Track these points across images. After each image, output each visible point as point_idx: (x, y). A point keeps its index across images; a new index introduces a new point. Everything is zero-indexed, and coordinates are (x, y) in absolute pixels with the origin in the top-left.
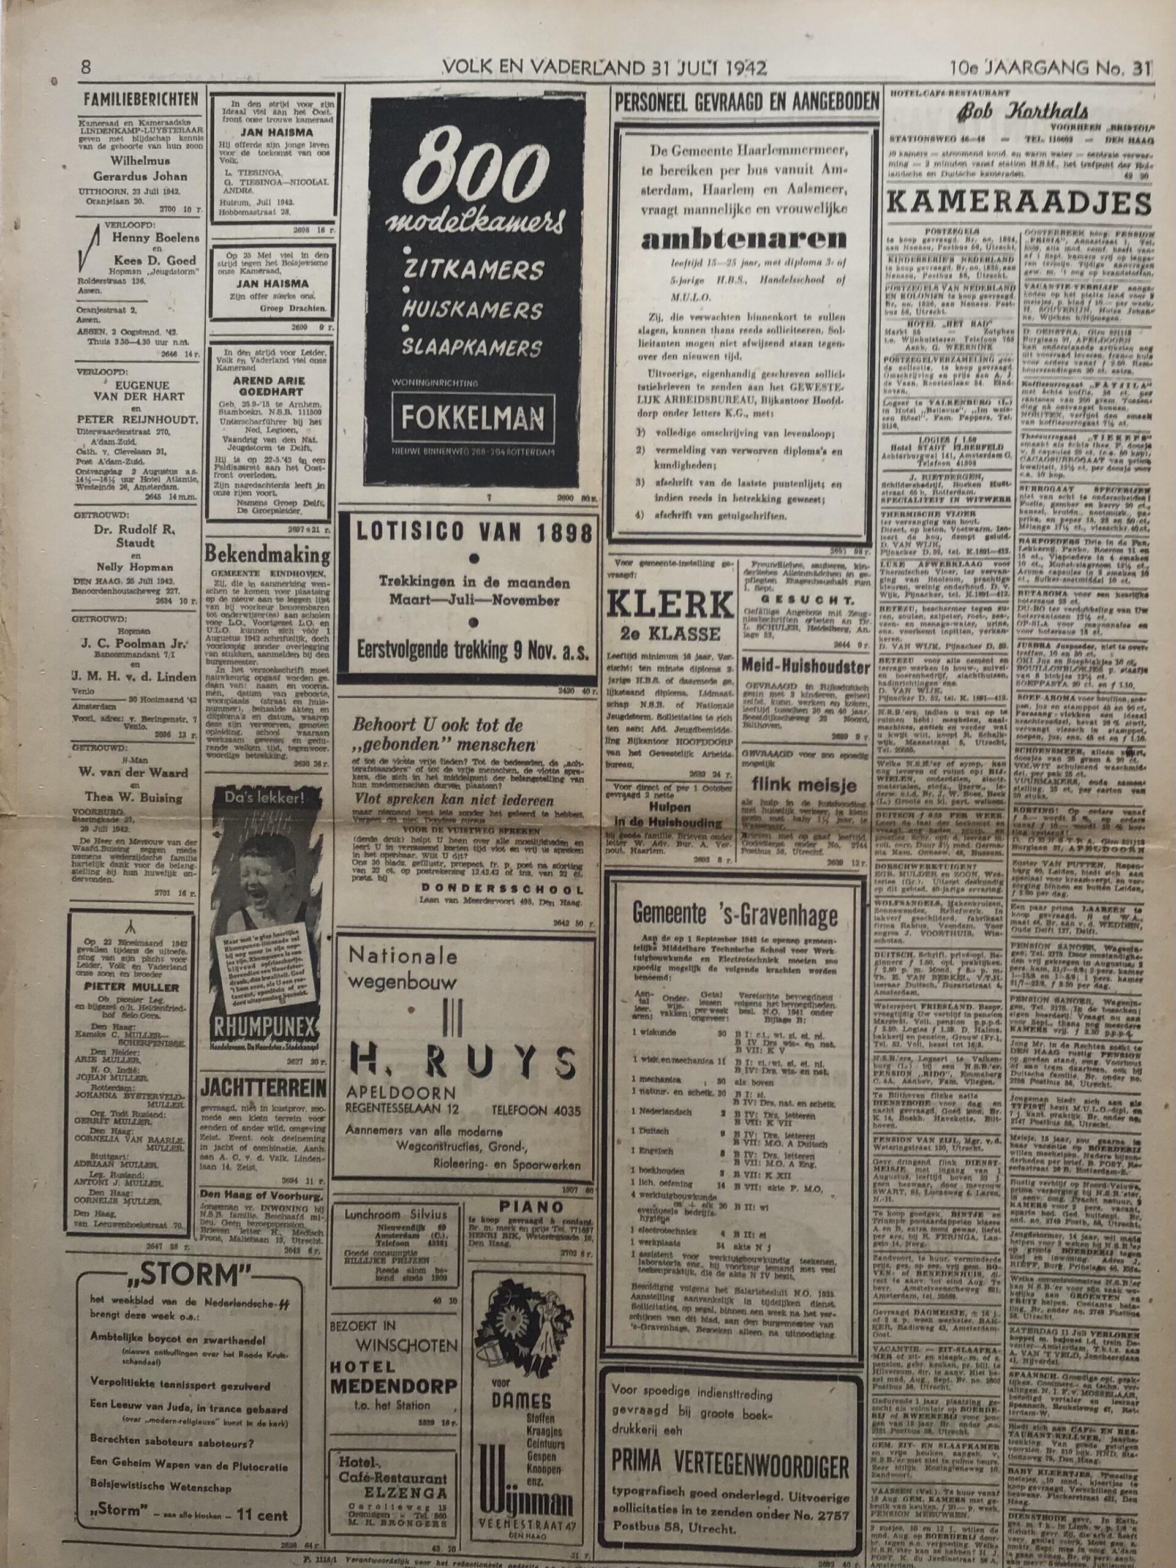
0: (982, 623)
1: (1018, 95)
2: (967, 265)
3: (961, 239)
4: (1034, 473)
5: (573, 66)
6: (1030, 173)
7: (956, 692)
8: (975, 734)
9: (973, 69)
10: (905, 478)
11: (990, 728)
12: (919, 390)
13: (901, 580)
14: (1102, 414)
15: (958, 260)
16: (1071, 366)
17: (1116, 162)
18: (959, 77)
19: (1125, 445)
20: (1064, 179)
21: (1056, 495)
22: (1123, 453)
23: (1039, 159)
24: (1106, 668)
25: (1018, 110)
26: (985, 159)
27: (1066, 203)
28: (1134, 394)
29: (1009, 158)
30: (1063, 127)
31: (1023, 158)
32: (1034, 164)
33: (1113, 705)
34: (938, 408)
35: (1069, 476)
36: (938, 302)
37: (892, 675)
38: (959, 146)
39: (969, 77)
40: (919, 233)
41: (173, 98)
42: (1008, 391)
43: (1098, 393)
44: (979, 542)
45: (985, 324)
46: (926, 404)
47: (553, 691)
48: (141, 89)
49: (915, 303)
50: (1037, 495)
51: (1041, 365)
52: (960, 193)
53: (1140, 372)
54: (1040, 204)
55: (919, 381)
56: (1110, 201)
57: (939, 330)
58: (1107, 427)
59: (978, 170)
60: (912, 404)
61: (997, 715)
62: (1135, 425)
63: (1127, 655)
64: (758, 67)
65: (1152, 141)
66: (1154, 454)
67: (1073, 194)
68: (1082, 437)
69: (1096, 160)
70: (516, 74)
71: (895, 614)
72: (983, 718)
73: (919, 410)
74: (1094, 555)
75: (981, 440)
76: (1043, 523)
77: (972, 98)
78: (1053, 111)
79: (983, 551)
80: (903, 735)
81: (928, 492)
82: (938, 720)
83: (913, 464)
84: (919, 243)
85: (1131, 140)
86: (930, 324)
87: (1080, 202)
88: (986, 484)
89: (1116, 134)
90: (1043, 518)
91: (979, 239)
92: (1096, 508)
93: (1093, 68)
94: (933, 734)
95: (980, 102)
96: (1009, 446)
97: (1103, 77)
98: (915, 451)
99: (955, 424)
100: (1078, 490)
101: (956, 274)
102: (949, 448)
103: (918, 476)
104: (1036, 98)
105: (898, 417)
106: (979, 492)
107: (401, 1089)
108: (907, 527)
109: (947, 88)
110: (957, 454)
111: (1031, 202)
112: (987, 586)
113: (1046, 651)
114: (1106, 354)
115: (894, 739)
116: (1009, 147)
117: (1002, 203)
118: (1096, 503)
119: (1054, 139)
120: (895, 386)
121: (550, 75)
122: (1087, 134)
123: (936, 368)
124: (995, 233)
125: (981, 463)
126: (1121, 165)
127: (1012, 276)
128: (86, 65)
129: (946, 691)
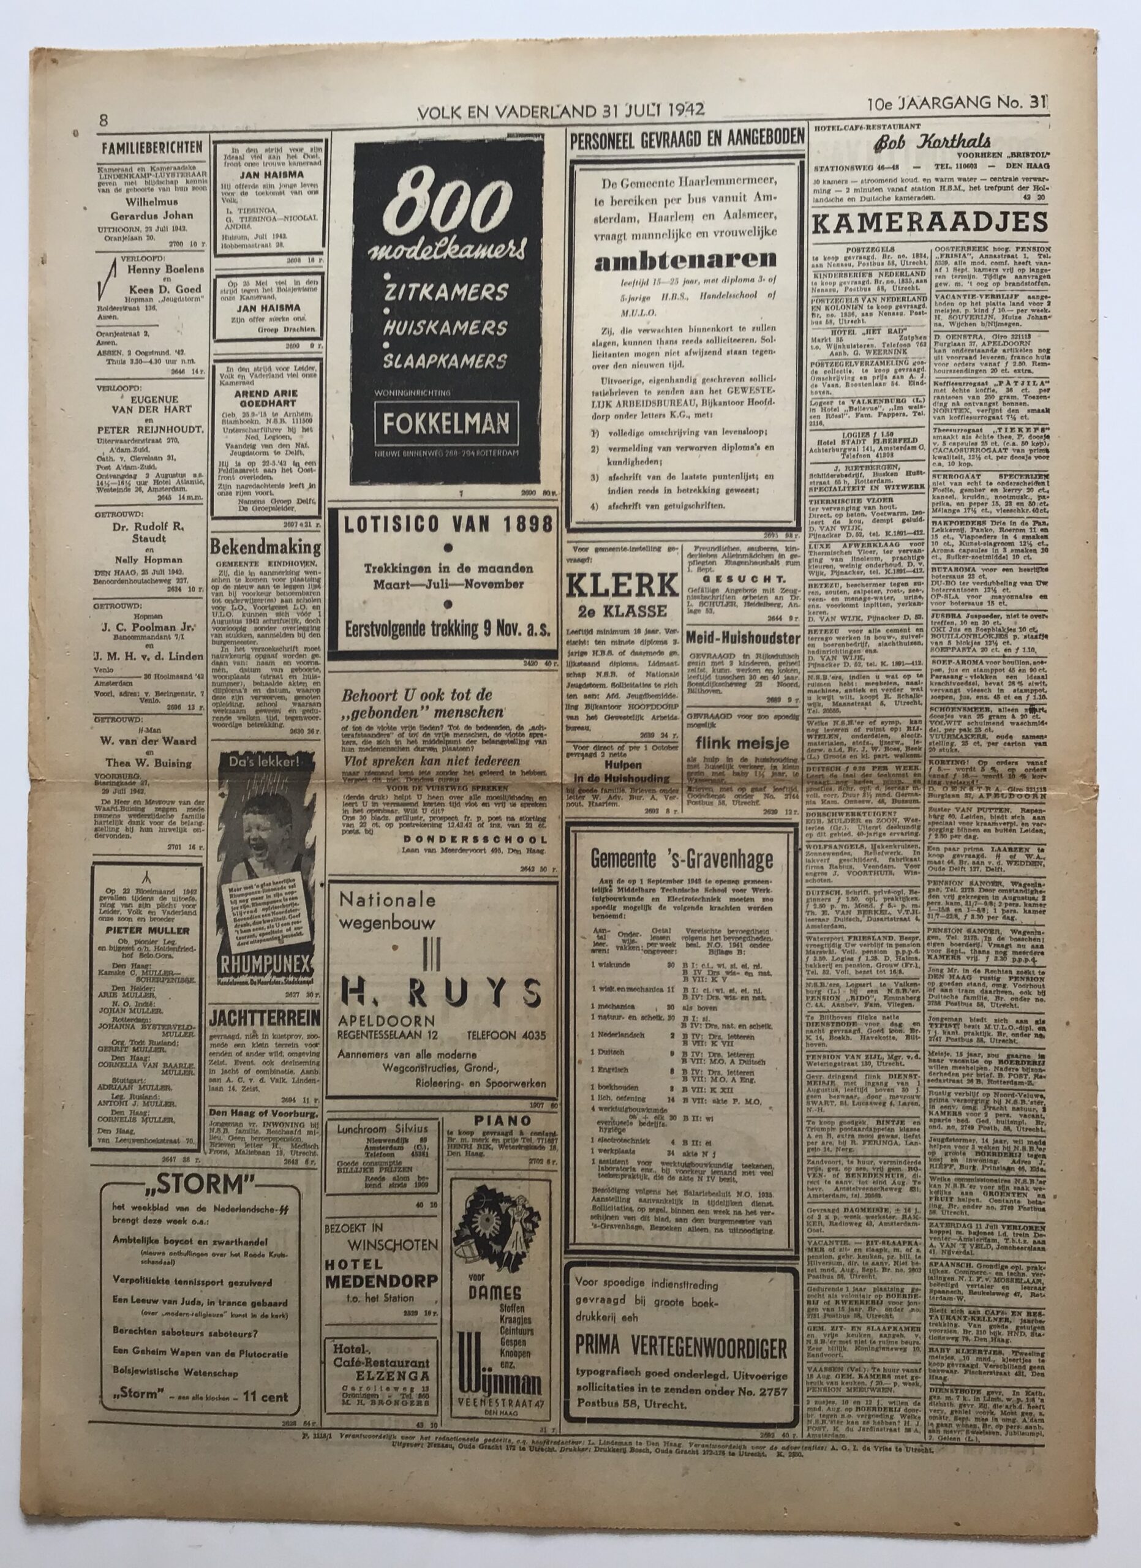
0: (899, 597)
1: (928, 127)
2: (884, 279)
3: (878, 256)
4: (944, 462)
5: (532, 111)
6: (939, 197)
7: (877, 659)
8: (894, 695)
9: (887, 105)
10: (829, 469)
11: (907, 690)
12: (842, 391)
13: (827, 560)
14: (1005, 409)
15: (875, 275)
16: (978, 367)
17: (1016, 185)
18: (875, 113)
19: (1026, 435)
20: (969, 201)
21: (964, 481)
22: (1024, 443)
23: (947, 184)
24: (1011, 635)
25: (928, 141)
26: (899, 185)
27: (971, 223)
28: (1034, 390)
29: (921, 184)
30: (968, 155)
31: (934, 184)
32: (942, 188)
33: (1017, 667)
34: (858, 406)
35: (976, 464)
36: (858, 312)
37: (819, 645)
38: (876, 174)
39: (885, 113)
40: (840, 252)
41: (180, 146)
42: (922, 390)
43: (1002, 390)
44: (897, 525)
45: (900, 331)
46: (848, 403)
47: (519, 663)
48: (152, 139)
49: (838, 314)
50: (948, 481)
51: (951, 367)
52: (877, 215)
53: (1038, 371)
54: (948, 224)
55: (842, 383)
56: (1011, 219)
57: (860, 338)
58: (1011, 421)
59: (892, 195)
60: (836, 404)
61: (914, 679)
62: (1035, 418)
63: (1029, 623)
64: (697, 108)
65: (1048, 166)
66: (1052, 444)
67: (978, 214)
68: (988, 430)
69: (999, 185)
70: (483, 119)
71: (822, 591)
72: (901, 681)
73: (842, 408)
74: (999, 535)
75: (898, 434)
76: (954, 507)
77: (887, 132)
78: (959, 141)
79: (900, 533)
80: (829, 698)
81: (851, 481)
82: (861, 684)
83: (837, 456)
84: (841, 260)
85: (1029, 166)
86: (852, 332)
87: (984, 221)
88: (902, 472)
89: (1015, 160)
90: (953, 502)
91: (894, 256)
92: (1000, 493)
93: (994, 101)
94: (856, 696)
95: (895, 135)
96: (923, 439)
97: (1004, 110)
98: (838, 445)
99: (875, 421)
100: (985, 477)
101: (874, 288)
102: (869, 441)
103: (842, 467)
104: (944, 130)
105: (823, 415)
106: (896, 481)
107: (386, 1017)
108: (833, 513)
109: (864, 123)
110: (876, 447)
111: (941, 223)
112: (904, 563)
113: (957, 621)
114: (1008, 355)
115: (822, 701)
116: (920, 174)
117: (914, 223)
118: (1000, 488)
119: (960, 166)
120: (820, 388)
121: (513, 119)
122: (990, 161)
123: (857, 371)
124: (908, 250)
125: (899, 455)
126: (1021, 188)
127: (924, 288)
128: (104, 119)
129: (868, 658)
